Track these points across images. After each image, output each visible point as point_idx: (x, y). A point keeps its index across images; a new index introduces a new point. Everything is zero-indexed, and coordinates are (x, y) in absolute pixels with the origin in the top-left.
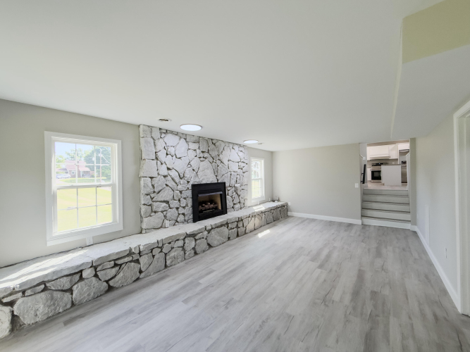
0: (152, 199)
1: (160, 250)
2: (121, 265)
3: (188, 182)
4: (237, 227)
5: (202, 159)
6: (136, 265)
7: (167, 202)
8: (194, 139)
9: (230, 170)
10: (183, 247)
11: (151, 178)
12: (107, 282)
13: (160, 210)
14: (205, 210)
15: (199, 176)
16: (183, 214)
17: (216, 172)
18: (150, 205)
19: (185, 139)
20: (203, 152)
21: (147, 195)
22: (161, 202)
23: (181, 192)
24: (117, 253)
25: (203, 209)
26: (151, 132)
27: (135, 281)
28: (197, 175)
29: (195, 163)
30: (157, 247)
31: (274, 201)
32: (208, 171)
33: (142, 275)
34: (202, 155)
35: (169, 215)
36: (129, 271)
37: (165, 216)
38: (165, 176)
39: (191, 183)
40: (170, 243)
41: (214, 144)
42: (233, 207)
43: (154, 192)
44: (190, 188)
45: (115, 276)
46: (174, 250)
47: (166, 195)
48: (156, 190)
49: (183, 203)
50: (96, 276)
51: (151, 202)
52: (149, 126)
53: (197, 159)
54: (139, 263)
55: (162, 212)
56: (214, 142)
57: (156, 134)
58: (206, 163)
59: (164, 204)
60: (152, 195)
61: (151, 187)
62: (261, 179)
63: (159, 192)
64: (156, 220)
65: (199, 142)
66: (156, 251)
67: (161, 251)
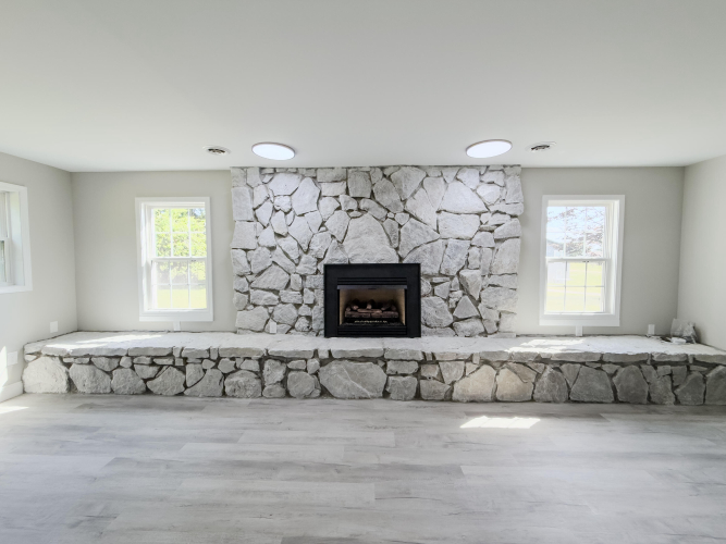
0: (250, 283)
1: (213, 364)
2: (161, 367)
3: (319, 260)
4: (417, 374)
5: (355, 213)
6: (180, 373)
7: (276, 292)
8: (331, 175)
9: (444, 234)
10: (259, 375)
11: (246, 250)
12: (145, 381)
13: (261, 302)
14: (361, 318)
15: (347, 249)
16: (309, 318)
17: (395, 239)
18: (248, 293)
19: (315, 178)
20: (358, 199)
21: (242, 276)
22: (263, 289)
23: (303, 277)
24: (155, 349)
25: (355, 315)
26: (246, 177)
27: (177, 395)
28: (342, 248)
29: (336, 223)
30: (209, 358)
31: (665, 337)
32: (371, 238)
33: (187, 392)
34: (353, 205)
35: (277, 313)
36: (171, 378)
37: (270, 314)
38: (272, 249)
39: (325, 261)
40: (233, 359)
41: (389, 178)
42: (451, 326)
43: (252, 273)
44: (322, 271)
45: (155, 377)
46: (239, 373)
47: (275, 278)
48: (255, 271)
49: (309, 297)
50: (132, 368)
51: (246, 289)
52: (242, 168)
53: (342, 213)
54: (184, 372)
55: (266, 306)
56: (387, 172)
57: (254, 178)
58: (366, 221)
59: (271, 295)
60: (250, 278)
61: (246, 264)
62: (605, 261)
63: (260, 274)
64: (255, 317)
65: (346, 180)
66: (208, 364)
67: (216, 367)
